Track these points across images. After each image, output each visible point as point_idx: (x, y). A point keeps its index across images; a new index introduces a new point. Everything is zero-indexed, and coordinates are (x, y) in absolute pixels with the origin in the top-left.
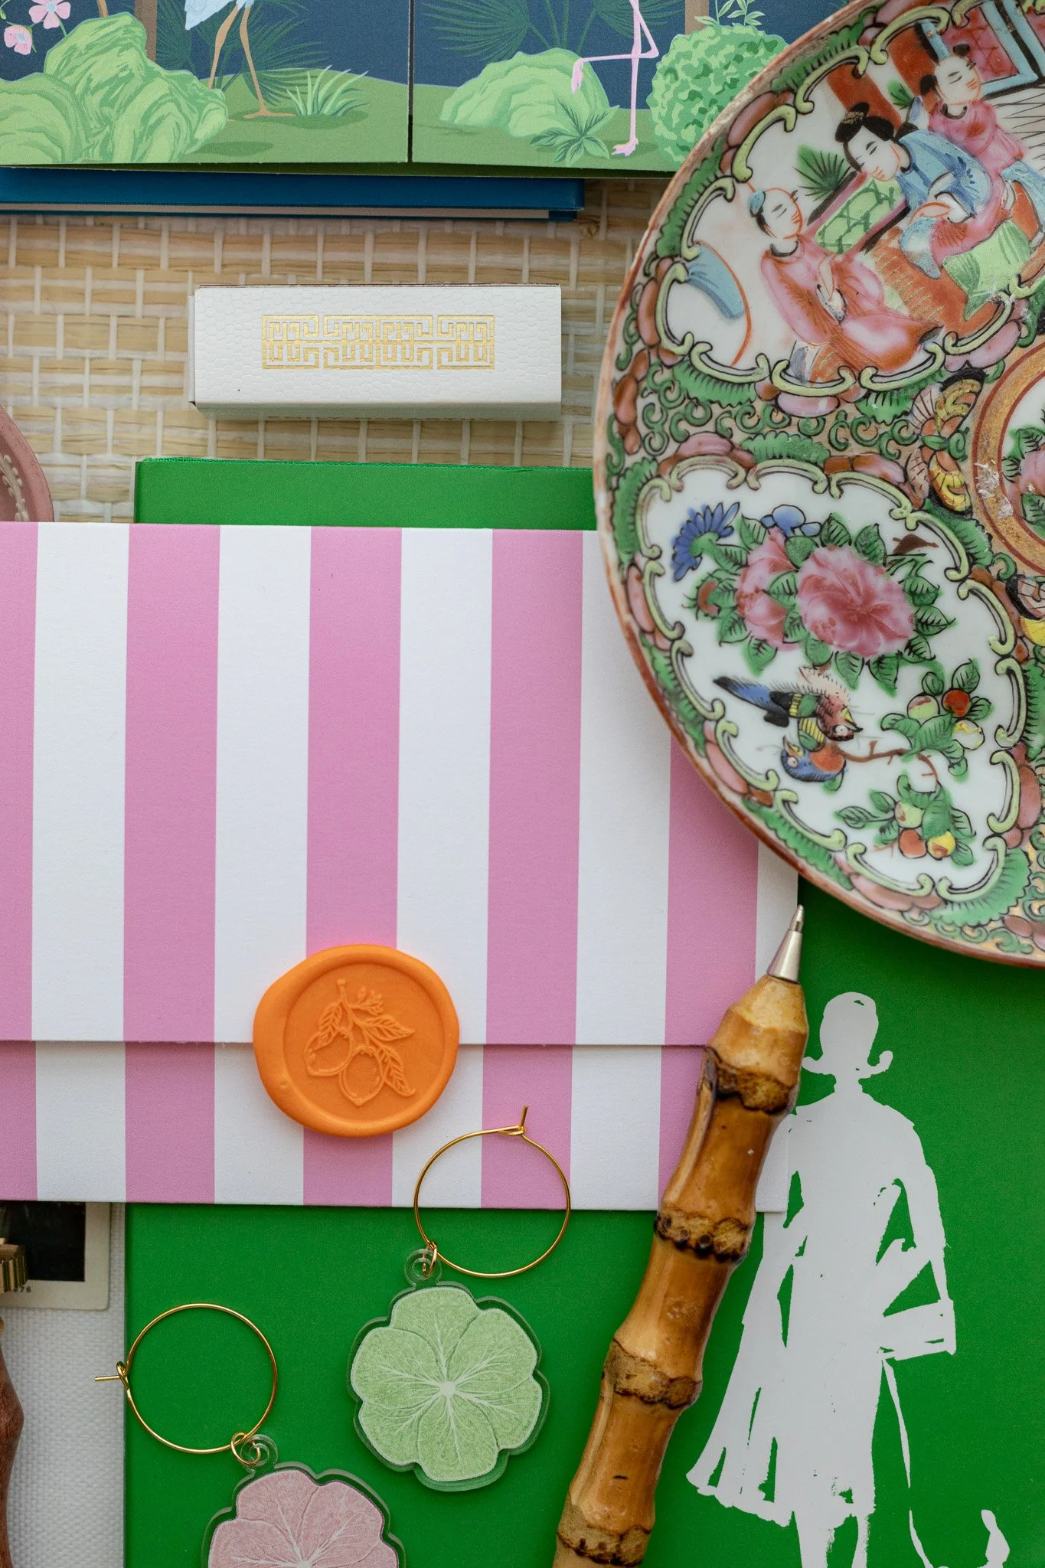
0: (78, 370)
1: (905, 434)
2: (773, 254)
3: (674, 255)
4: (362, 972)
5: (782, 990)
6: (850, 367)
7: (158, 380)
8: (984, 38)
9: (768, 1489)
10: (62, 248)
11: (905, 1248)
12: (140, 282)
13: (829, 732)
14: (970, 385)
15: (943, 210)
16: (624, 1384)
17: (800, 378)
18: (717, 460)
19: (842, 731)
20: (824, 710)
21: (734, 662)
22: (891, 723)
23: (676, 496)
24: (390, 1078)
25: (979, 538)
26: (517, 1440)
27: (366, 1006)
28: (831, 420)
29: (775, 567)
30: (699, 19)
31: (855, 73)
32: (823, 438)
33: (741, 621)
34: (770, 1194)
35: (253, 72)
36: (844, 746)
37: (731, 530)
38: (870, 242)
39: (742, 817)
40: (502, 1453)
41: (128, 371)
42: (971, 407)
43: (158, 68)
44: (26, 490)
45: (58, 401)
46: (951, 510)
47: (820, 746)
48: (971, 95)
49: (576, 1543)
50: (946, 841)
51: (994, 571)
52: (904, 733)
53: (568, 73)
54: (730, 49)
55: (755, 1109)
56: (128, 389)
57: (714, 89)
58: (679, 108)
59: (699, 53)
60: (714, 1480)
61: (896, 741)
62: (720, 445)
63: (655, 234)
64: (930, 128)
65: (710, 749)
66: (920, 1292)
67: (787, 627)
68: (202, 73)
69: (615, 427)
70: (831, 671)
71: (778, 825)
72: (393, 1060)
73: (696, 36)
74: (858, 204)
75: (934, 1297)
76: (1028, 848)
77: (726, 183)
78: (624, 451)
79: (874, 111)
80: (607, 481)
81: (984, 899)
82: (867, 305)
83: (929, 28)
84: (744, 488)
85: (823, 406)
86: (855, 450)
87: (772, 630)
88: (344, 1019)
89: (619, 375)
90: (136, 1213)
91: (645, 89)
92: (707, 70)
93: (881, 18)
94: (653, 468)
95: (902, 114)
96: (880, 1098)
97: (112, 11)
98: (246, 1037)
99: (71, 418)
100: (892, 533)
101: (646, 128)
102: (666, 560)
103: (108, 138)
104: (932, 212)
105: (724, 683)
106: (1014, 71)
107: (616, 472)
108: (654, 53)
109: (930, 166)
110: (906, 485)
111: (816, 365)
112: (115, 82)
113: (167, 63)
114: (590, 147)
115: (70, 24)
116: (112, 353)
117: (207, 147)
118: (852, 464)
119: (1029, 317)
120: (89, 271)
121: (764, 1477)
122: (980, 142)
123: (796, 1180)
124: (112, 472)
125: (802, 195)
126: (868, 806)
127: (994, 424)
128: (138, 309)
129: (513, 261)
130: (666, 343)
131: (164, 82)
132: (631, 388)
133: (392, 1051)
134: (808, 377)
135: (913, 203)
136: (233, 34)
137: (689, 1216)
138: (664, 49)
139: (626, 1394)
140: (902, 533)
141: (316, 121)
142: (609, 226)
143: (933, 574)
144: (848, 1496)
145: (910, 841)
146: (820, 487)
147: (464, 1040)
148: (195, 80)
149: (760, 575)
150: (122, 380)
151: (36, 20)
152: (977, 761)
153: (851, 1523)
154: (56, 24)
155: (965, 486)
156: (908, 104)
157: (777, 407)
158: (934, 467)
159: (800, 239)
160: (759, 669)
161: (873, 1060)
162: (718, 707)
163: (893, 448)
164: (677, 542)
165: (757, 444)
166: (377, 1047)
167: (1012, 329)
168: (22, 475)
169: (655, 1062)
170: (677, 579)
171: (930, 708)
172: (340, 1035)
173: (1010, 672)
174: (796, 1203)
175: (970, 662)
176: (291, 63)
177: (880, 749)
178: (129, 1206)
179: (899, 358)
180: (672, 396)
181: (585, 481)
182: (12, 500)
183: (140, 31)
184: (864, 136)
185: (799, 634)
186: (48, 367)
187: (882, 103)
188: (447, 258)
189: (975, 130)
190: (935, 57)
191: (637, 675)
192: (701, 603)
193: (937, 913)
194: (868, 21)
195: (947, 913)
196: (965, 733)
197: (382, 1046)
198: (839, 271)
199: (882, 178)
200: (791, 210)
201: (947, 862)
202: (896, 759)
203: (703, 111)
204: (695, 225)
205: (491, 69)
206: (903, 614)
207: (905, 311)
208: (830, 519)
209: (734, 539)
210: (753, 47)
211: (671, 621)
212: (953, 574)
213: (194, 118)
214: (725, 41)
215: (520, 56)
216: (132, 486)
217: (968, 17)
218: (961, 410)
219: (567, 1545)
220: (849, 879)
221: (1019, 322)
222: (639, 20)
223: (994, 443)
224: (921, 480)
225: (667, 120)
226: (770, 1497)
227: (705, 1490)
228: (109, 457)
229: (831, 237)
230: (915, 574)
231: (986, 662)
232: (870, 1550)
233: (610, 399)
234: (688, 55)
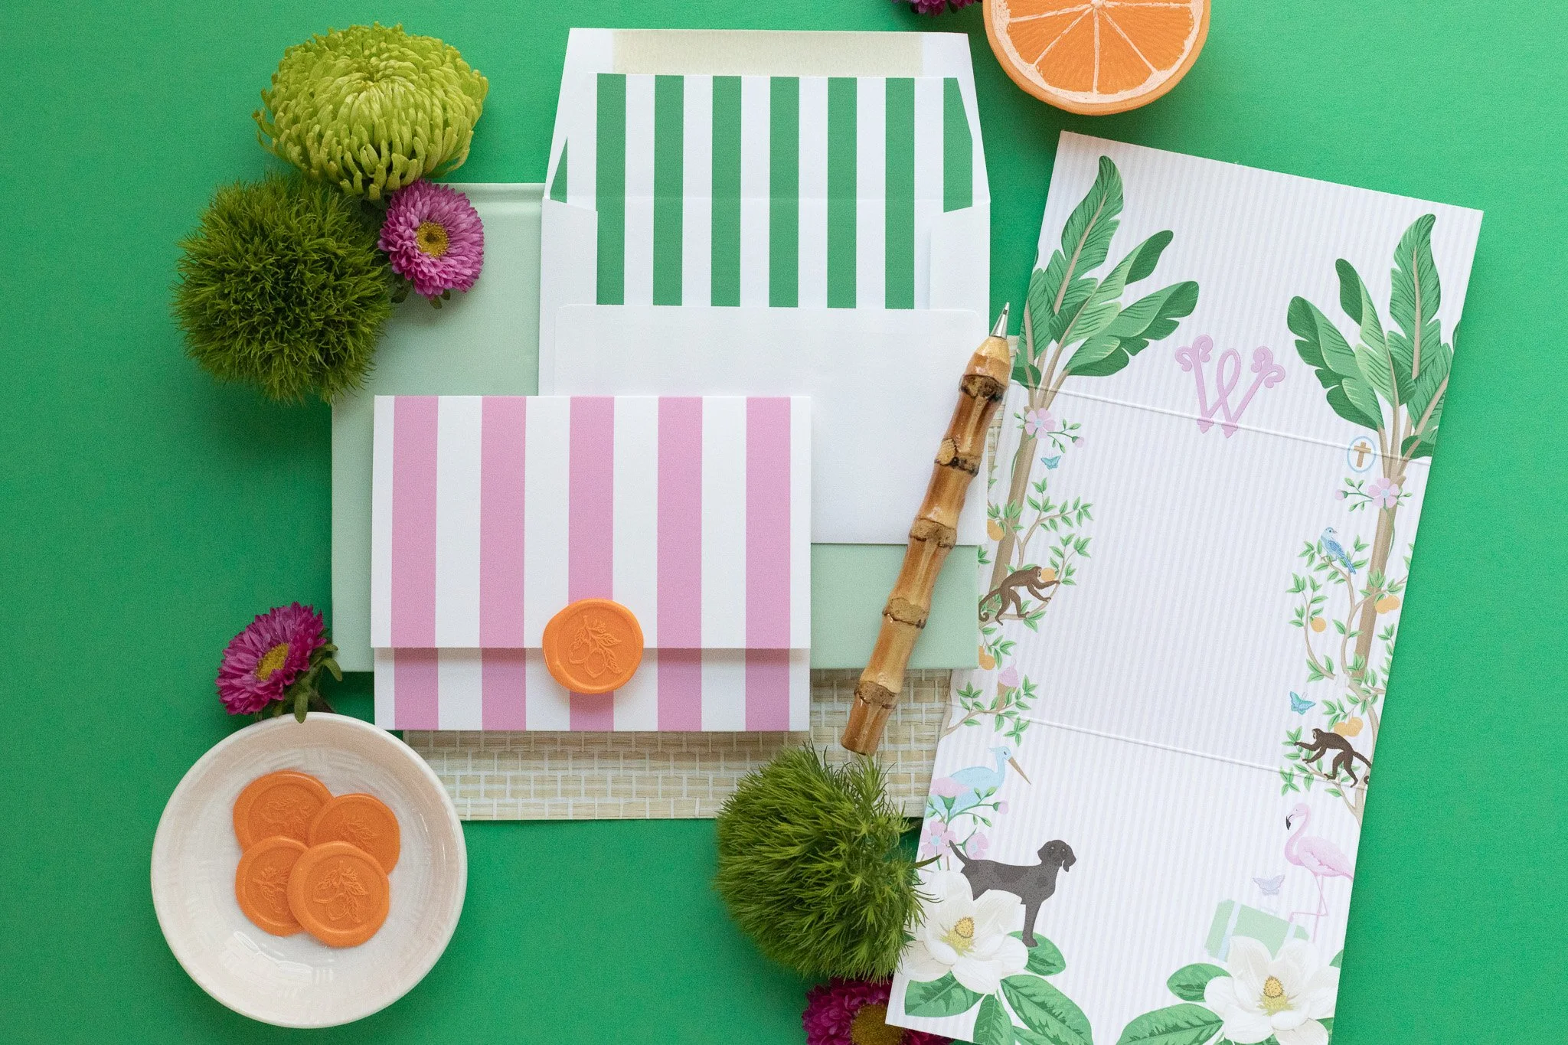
4: (595, 612)
24: (609, 664)
27: (597, 629)
72: (611, 655)
88: (587, 636)
98: (539, 645)
133: (611, 651)
147: (646, 646)
166: (602, 648)
172: (585, 644)
197: (605, 649)
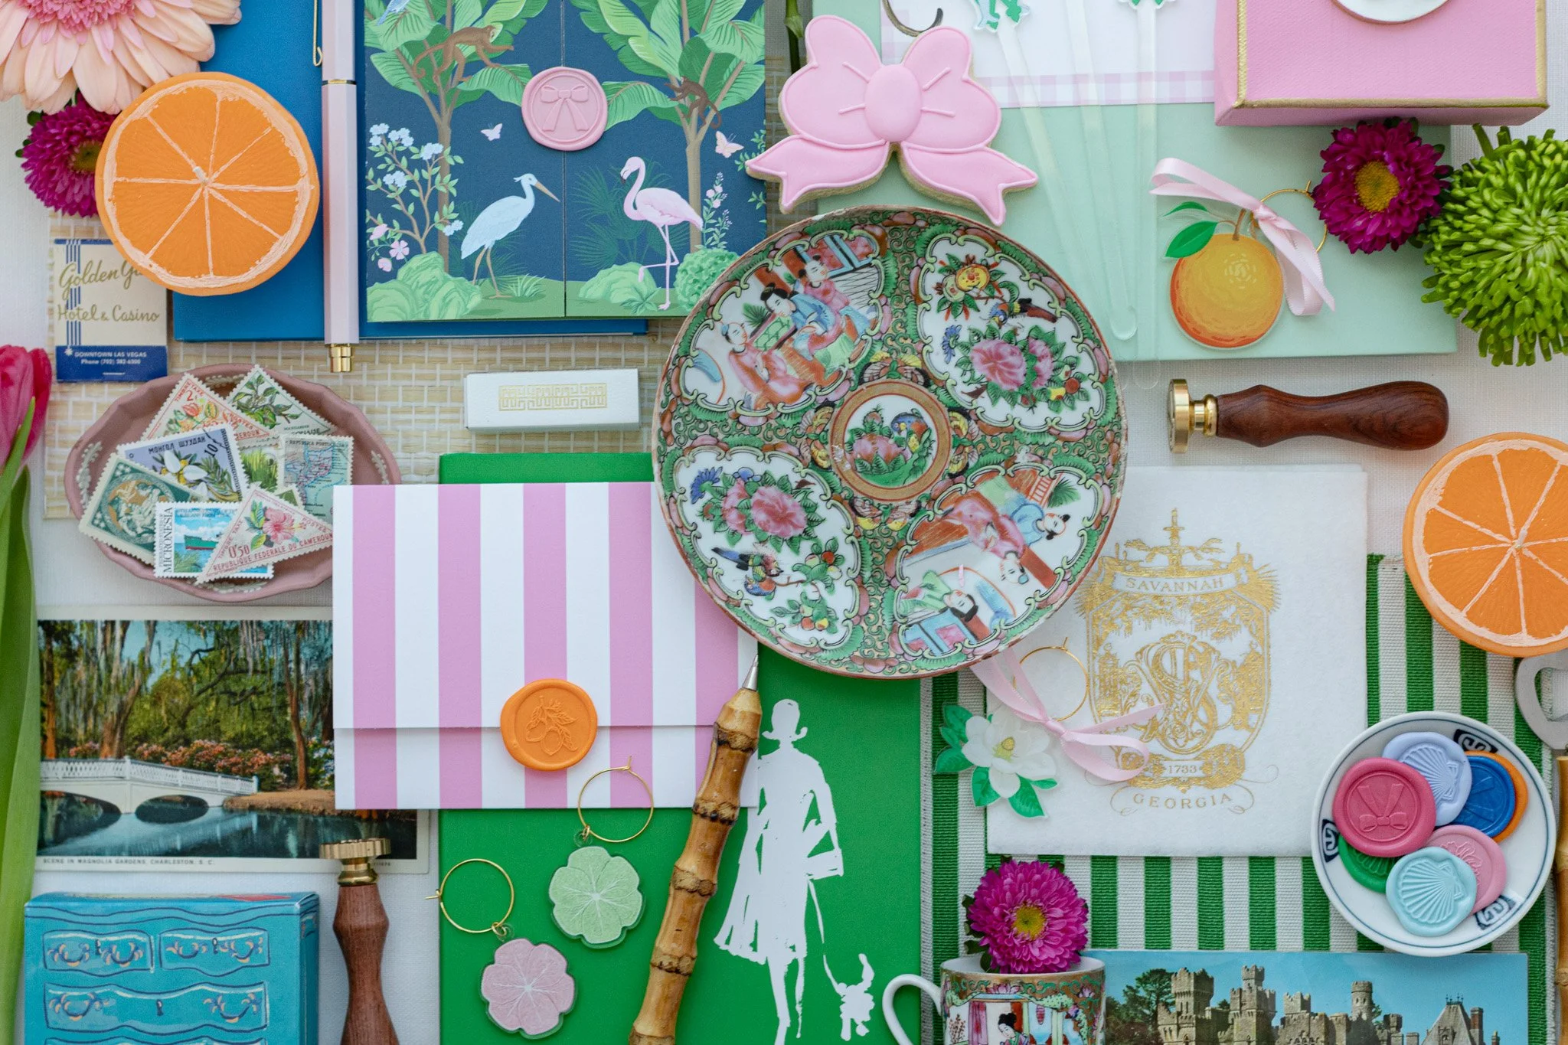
0: (410, 412)
1: (799, 433)
2: (734, 352)
3: (687, 355)
4: (551, 691)
5: (749, 694)
6: (772, 403)
7: (448, 416)
8: (827, 252)
9: (754, 946)
10: (401, 354)
11: (817, 824)
12: (438, 370)
13: (767, 572)
14: (828, 409)
15: (812, 329)
16: (679, 884)
17: (749, 408)
18: (711, 447)
19: (774, 572)
20: (765, 563)
21: (721, 541)
22: (797, 568)
23: (692, 465)
24: (565, 741)
25: (836, 479)
26: (630, 922)
27: (553, 708)
28: (764, 427)
29: (740, 496)
30: (698, 246)
31: (767, 270)
32: (761, 435)
33: (724, 522)
34: (748, 797)
35: (493, 278)
36: (775, 579)
37: (718, 480)
38: (779, 345)
39: (725, 611)
40: (624, 928)
41: (433, 412)
42: (829, 419)
43: (449, 276)
44: (388, 471)
45: (400, 427)
46: (822, 468)
47: (763, 579)
48: (823, 277)
49: (658, 963)
50: (825, 622)
51: (843, 495)
52: (804, 573)
53: (637, 273)
54: (712, 259)
55: (736, 749)
56: (433, 421)
57: (705, 278)
58: (689, 287)
59: (697, 262)
60: (728, 942)
61: (800, 576)
62: (711, 441)
63: (677, 347)
64: (805, 292)
65: (710, 580)
66: (825, 845)
67: (747, 524)
68: (470, 279)
69: (662, 434)
70: (768, 544)
71: (742, 615)
72: (567, 733)
73: (696, 254)
74: (773, 328)
75: (831, 848)
76: (863, 624)
77: (709, 322)
78: (665, 444)
79: (778, 286)
80: (659, 459)
81: (842, 648)
82: (780, 374)
83: (800, 249)
84: (724, 460)
85: (761, 421)
86: (776, 441)
87: (738, 525)
88: (543, 714)
89: (662, 410)
90: (445, 816)
91: (673, 279)
92: (701, 269)
93: (777, 246)
94: (680, 452)
95: (791, 287)
96: (802, 750)
97: (428, 251)
98: (496, 724)
99: (406, 436)
100: (794, 479)
101: (673, 297)
102: (688, 494)
103: (427, 308)
104: (808, 330)
105: (716, 550)
106: (842, 266)
107: (662, 455)
108: (676, 262)
109: (806, 309)
110: (800, 457)
111: (756, 402)
112: (430, 283)
113: (454, 274)
114: (649, 307)
115: (409, 257)
116: (425, 404)
117: (472, 312)
118: (775, 448)
119: (854, 377)
120: (414, 365)
121: (752, 940)
122: (828, 298)
123: (762, 791)
124: (426, 461)
125: (746, 325)
126: (786, 606)
127: (840, 426)
128: (438, 383)
129: (618, 355)
130: (685, 395)
131: (452, 283)
132: (669, 416)
133: (565, 729)
134: (753, 407)
135: (799, 326)
136: (484, 260)
137: (706, 802)
138: (681, 260)
139: (680, 889)
140: (799, 479)
141: (522, 299)
142: (663, 337)
143: (814, 498)
144: (793, 948)
145: (808, 623)
146: (761, 458)
147: (601, 723)
148: (467, 282)
149: (733, 500)
150: (429, 417)
151: (393, 255)
152: (839, 585)
153: (795, 962)
154: (402, 257)
155: (828, 456)
156: (794, 282)
157: (739, 422)
158: (813, 448)
159: (747, 345)
160: (734, 544)
161: (798, 732)
162: (714, 561)
163: (793, 439)
164: (693, 486)
165: (730, 439)
166: (559, 727)
167: (847, 382)
168: (386, 463)
169: (692, 733)
170: (693, 503)
171: (816, 561)
172: (541, 722)
173: (852, 543)
174: (763, 803)
175: (834, 539)
176: (511, 273)
177: (792, 580)
178: (441, 811)
179: (795, 398)
180: (688, 419)
181: (648, 459)
182: (380, 475)
183: (441, 260)
184: (774, 297)
185: (753, 527)
186: (394, 411)
187: (782, 283)
188: (585, 354)
189: (826, 292)
190: (804, 261)
191: (674, 546)
192: (705, 514)
193: (818, 655)
194: (771, 248)
195: (823, 654)
196: (833, 572)
197: (561, 727)
198: (766, 359)
199: (783, 316)
200: (742, 332)
201: (824, 632)
202: (800, 585)
203: (700, 288)
204: (697, 339)
205: (602, 272)
206: (801, 517)
207: (797, 376)
208: (765, 474)
209: (720, 484)
210: (722, 258)
211: (691, 522)
212: (824, 497)
213: (466, 299)
214: (710, 255)
215: (615, 266)
216: (437, 468)
217: (818, 243)
218: (824, 421)
219: (654, 966)
220: (776, 639)
221: (850, 380)
222: (669, 249)
223: (841, 436)
224: (807, 454)
225: (683, 293)
226: (755, 950)
227: (723, 947)
228: (424, 454)
229: (761, 343)
230: (806, 498)
231: (841, 538)
232: (806, 975)
233: (659, 421)
234: (692, 263)
